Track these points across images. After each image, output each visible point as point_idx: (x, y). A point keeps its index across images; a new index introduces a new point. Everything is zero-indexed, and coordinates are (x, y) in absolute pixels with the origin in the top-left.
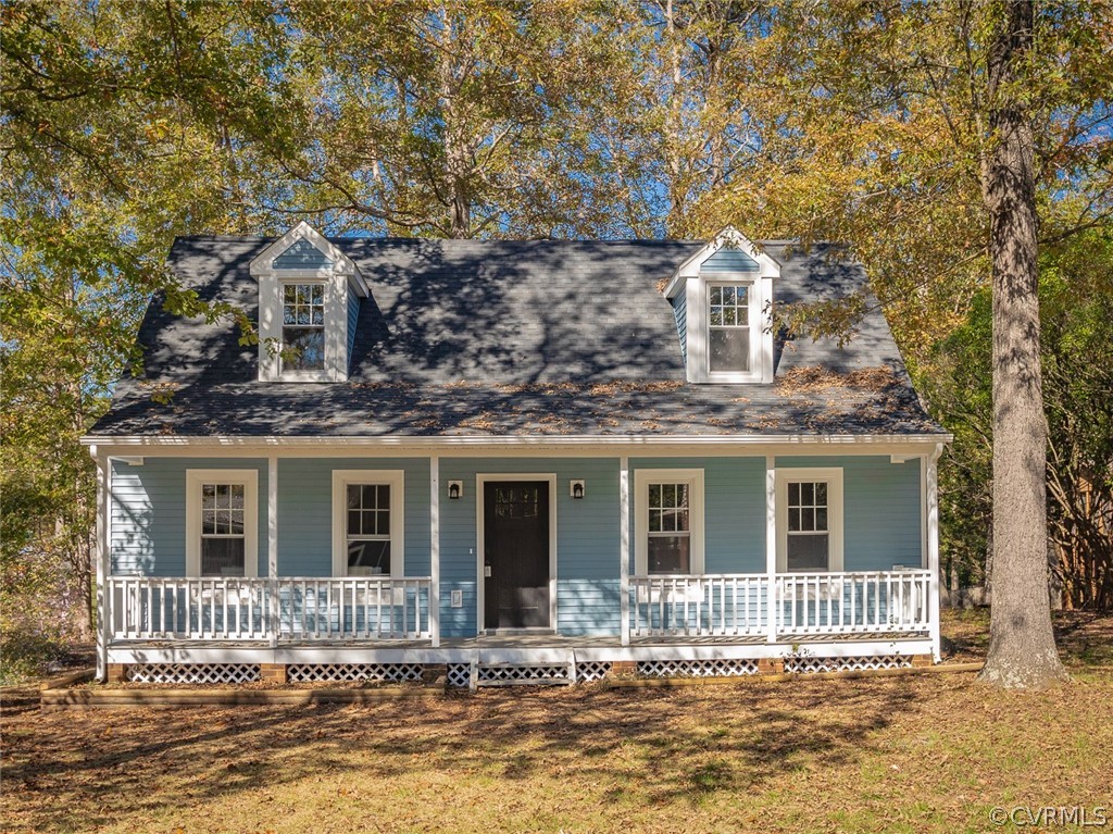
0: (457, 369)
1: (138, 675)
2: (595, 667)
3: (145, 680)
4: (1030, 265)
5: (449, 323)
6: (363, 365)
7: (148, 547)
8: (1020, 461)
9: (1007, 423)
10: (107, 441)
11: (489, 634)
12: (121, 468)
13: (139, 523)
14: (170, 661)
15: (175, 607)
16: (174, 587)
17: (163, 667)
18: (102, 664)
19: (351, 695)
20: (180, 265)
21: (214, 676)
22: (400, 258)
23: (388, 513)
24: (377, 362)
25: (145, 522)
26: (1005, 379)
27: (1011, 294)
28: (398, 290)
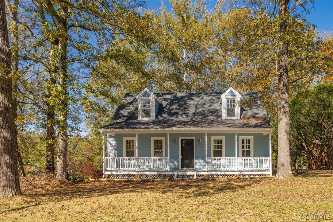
0: (177, 117)
1: (111, 177)
2: (201, 176)
3: (113, 178)
4: (286, 87)
5: (177, 109)
6: (159, 116)
7: (116, 152)
8: (283, 130)
9: (281, 122)
10: (104, 130)
11: (182, 169)
12: (110, 137)
13: (114, 147)
14: (117, 174)
15: (118, 163)
16: (118, 159)
17: (116, 175)
18: (104, 174)
19: (150, 180)
20: (126, 98)
21: (126, 177)
22: (169, 97)
23: (162, 145)
24: (161, 116)
25: (115, 147)
26: (280, 112)
27: (282, 94)
28: (167, 102)
